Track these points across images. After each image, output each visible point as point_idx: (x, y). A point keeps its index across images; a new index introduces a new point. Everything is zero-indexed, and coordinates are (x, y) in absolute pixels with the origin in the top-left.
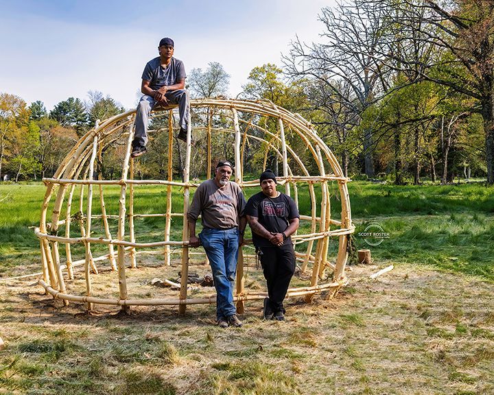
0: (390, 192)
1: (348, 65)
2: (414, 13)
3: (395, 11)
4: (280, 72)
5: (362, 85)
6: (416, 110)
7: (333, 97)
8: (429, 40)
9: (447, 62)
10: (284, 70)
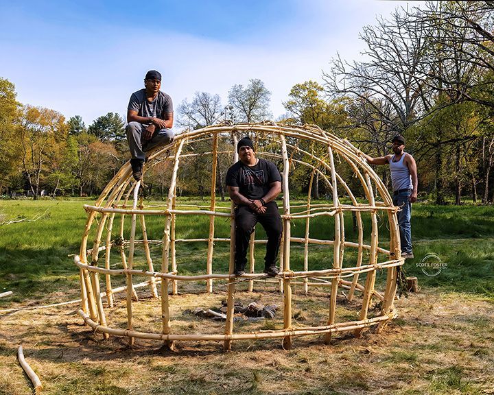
0: (432, 213)
1: (389, 84)
2: (456, 33)
3: (436, 31)
4: (322, 89)
5: (403, 103)
6: (457, 129)
7: (374, 116)
8: (472, 60)
9: (488, 83)
10: (325, 88)
